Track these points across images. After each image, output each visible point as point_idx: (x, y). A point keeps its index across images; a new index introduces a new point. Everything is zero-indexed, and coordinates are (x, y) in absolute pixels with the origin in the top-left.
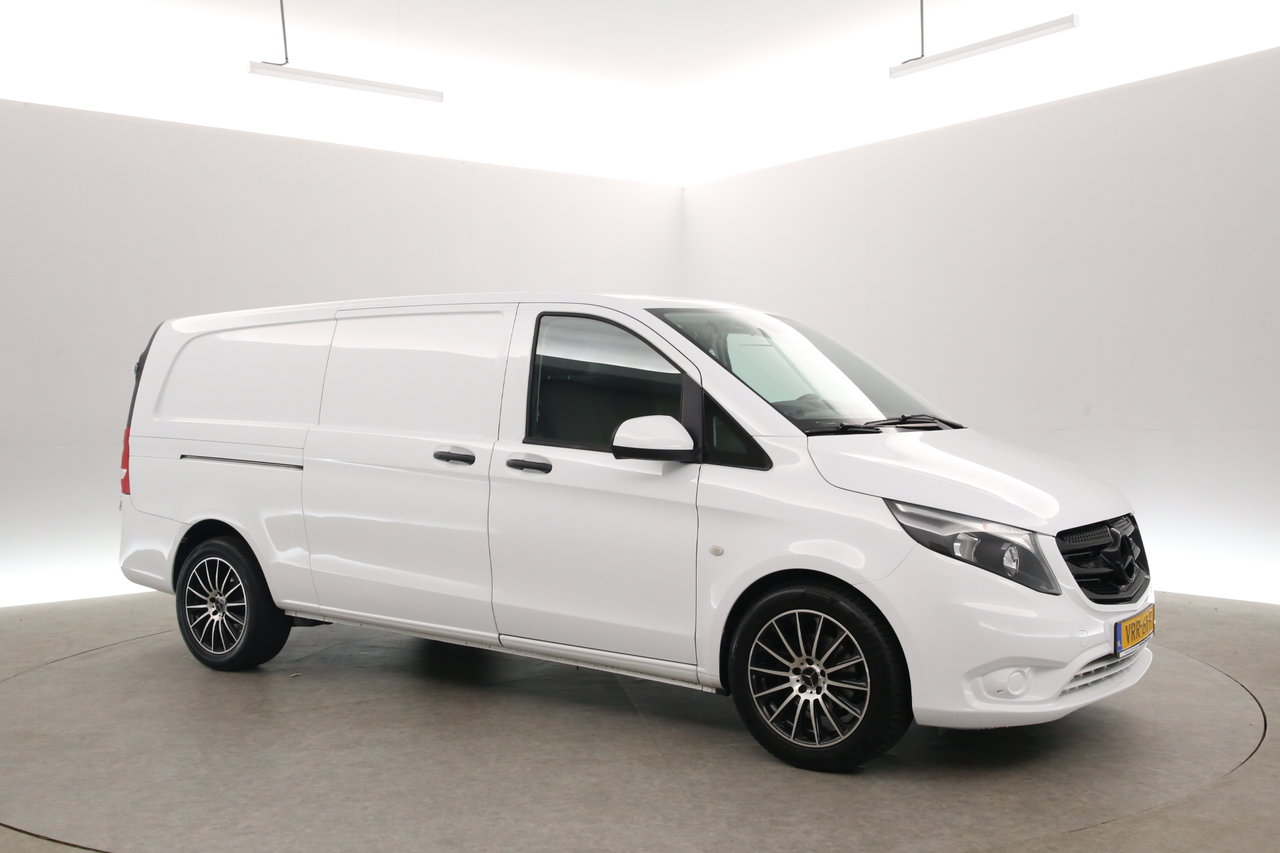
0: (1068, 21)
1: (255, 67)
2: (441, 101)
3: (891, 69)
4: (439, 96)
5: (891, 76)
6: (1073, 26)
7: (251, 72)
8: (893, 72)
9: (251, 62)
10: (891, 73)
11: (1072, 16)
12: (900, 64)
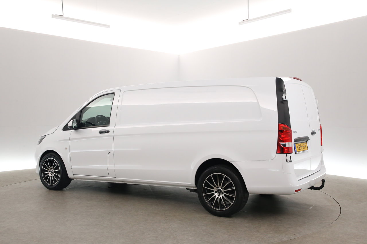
0: (289, 11)
1: (53, 16)
2: (109, 28)
3: (239, 22)
4: (108, 26)
5: (239, 25)
6: (290, 12)
7: (52, 17)
8: (240, 23)
9: (52, 15)
10: (239, 24)
11: (290, 9)
12: (242, 21)
